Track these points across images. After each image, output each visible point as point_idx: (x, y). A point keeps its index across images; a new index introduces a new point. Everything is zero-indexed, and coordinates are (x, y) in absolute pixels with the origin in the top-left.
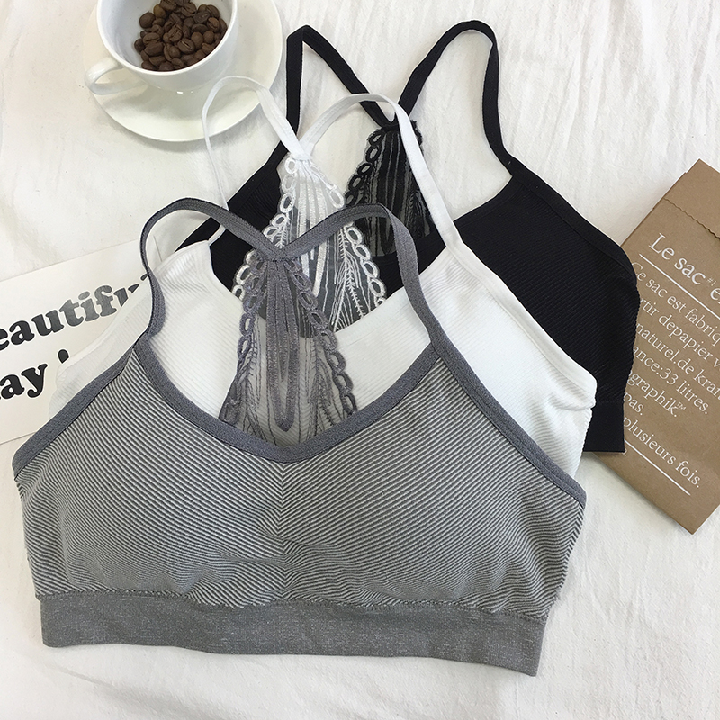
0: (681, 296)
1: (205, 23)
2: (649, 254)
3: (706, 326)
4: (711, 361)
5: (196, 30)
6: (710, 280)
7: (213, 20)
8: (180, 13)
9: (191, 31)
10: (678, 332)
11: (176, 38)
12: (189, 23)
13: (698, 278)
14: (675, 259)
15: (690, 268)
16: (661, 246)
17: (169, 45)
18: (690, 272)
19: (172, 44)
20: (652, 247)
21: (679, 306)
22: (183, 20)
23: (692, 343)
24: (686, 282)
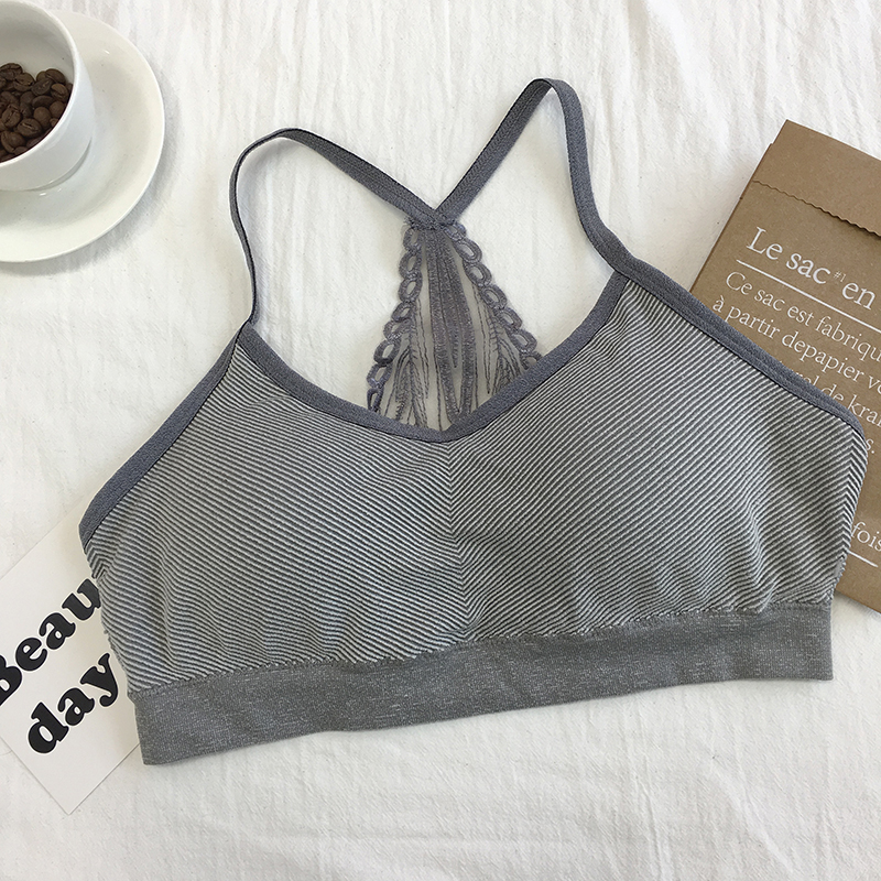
0: (804, 304)
1: (48, 94)
2: (750, 256)
3: (846, 337)
4: (863, 381)
5: (38, 105)
6: (838, 274)
7: (57, 87)
8: (14, 90)
9: (32, 108)
10: (811, 351)
11: (14, 120)
12: (27, 99)
13: (822, 275)
14: (785, 256)
15: (808, 265)
16: (761, 245)
17: (6, 133)
18: (808, 270)
19: (11, 129)
20: (751, 247)
21: (805, 317)
22: (18, 98)
23: (831, 364)
24: (807, 284)
